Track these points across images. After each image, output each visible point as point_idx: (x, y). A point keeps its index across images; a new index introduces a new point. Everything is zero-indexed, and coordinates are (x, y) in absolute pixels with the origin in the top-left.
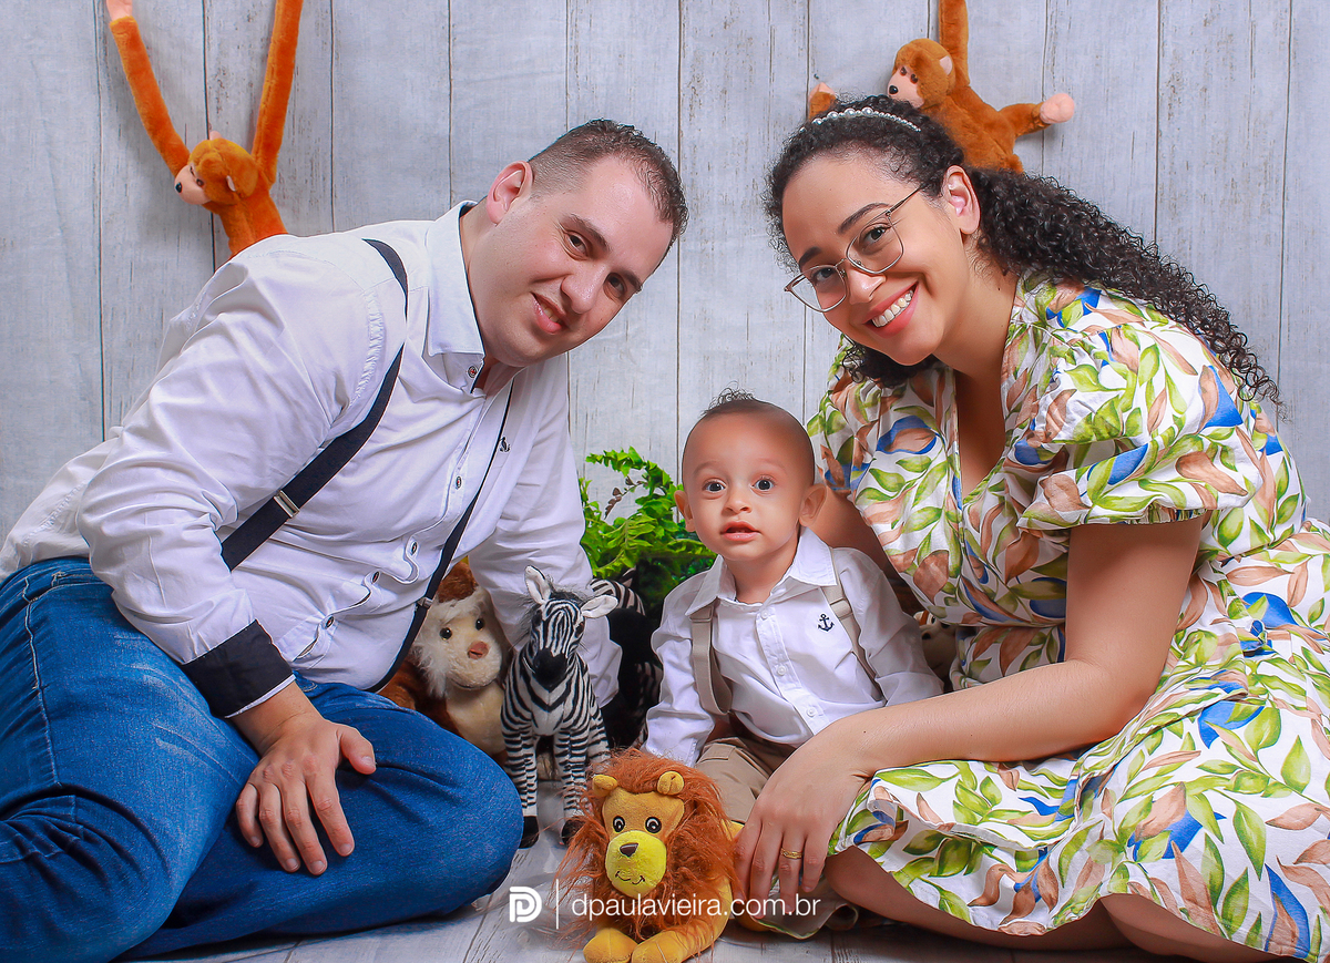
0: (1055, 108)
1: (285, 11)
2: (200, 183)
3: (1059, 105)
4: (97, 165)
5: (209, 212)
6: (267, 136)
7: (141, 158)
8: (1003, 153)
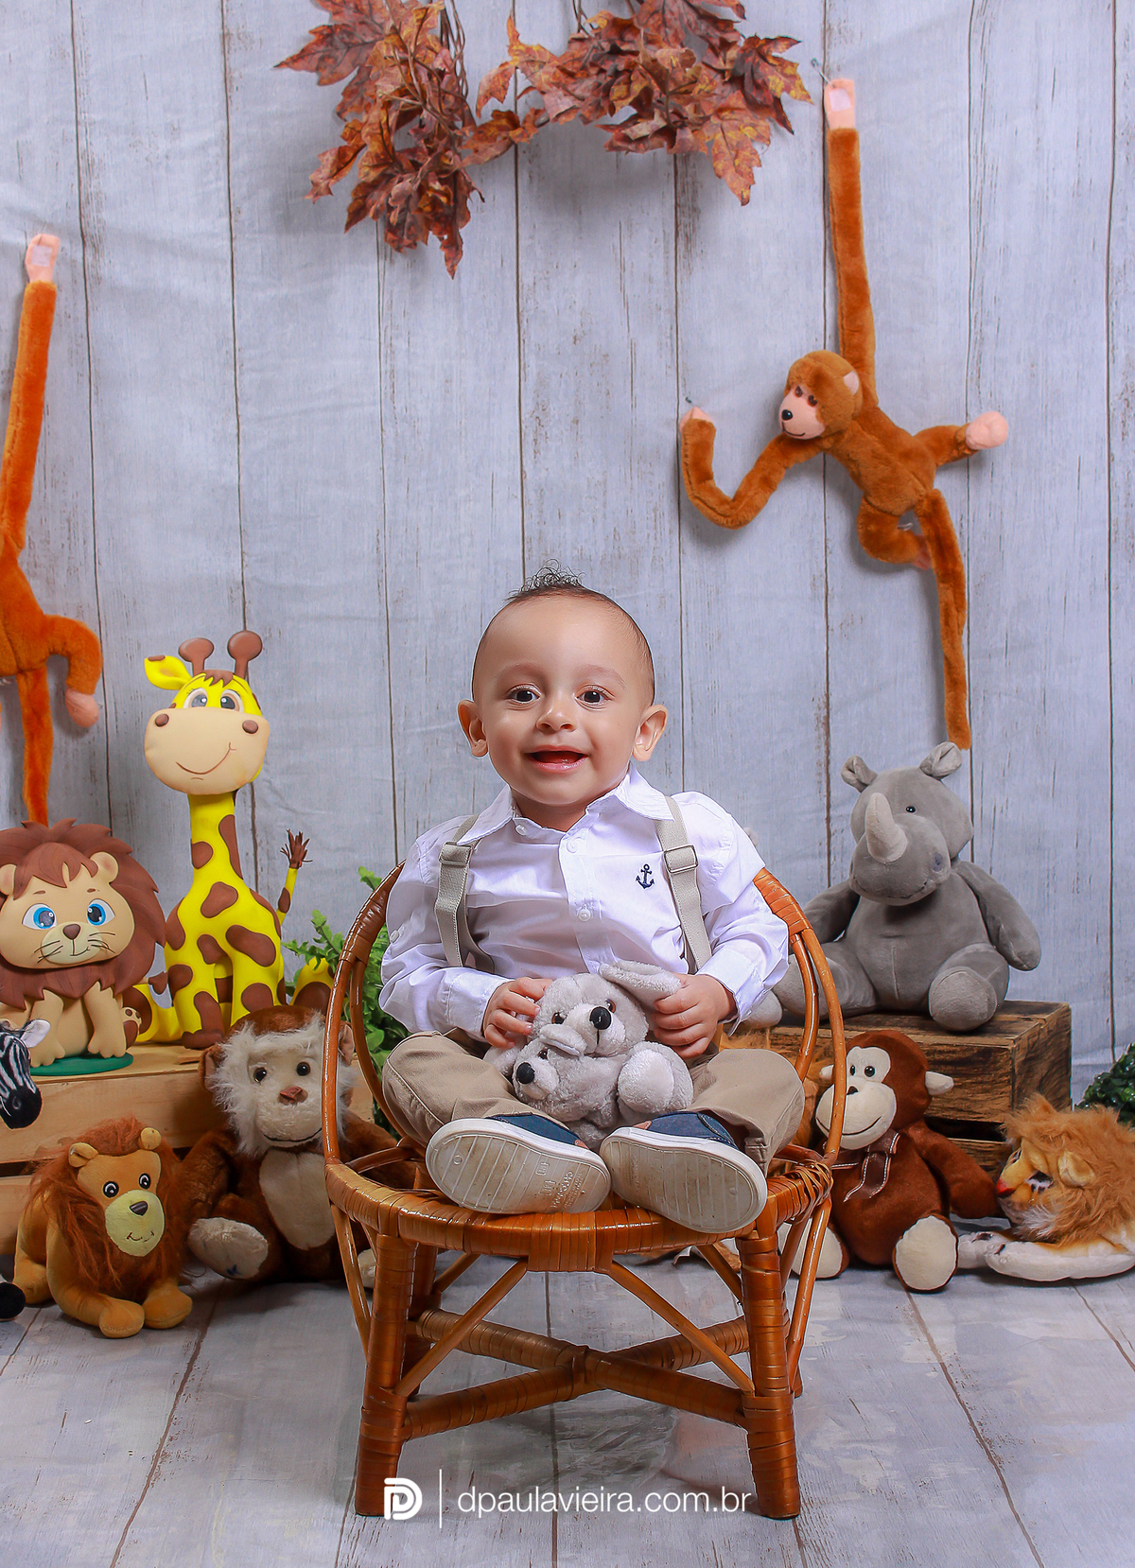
0: (984, 431)
1: (31, 337)
3: (989, 427)
6: (14, 492)
8: (921, 488)
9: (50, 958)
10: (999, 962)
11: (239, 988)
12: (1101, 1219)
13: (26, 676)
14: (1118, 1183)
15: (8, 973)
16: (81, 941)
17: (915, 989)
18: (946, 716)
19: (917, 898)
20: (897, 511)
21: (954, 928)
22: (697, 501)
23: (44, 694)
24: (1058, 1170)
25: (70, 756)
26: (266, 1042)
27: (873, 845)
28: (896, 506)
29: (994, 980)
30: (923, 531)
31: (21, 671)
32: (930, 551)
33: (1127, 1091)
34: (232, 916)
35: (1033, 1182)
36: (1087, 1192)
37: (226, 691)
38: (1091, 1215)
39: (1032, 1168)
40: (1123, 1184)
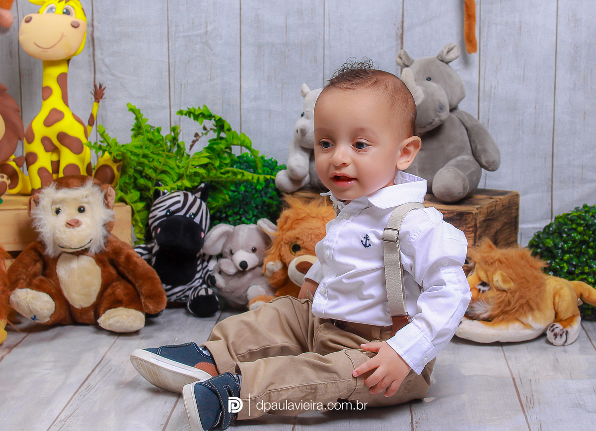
10: (474, 166)
11: (62, 166)
12: (517, 311)
14: (527, 289)
18: (464, 34)
19: (429, 128)
21: (451, 146)
24: (493, 281)
26: (63, 193)
29: (471, 176)
33: (548, 241)
34: (60, 127)
35: (480, 287)
36: (509, 295)
37: (66, 5)
38: (511, 307)
39: (480, 279)
40: (530, 290)
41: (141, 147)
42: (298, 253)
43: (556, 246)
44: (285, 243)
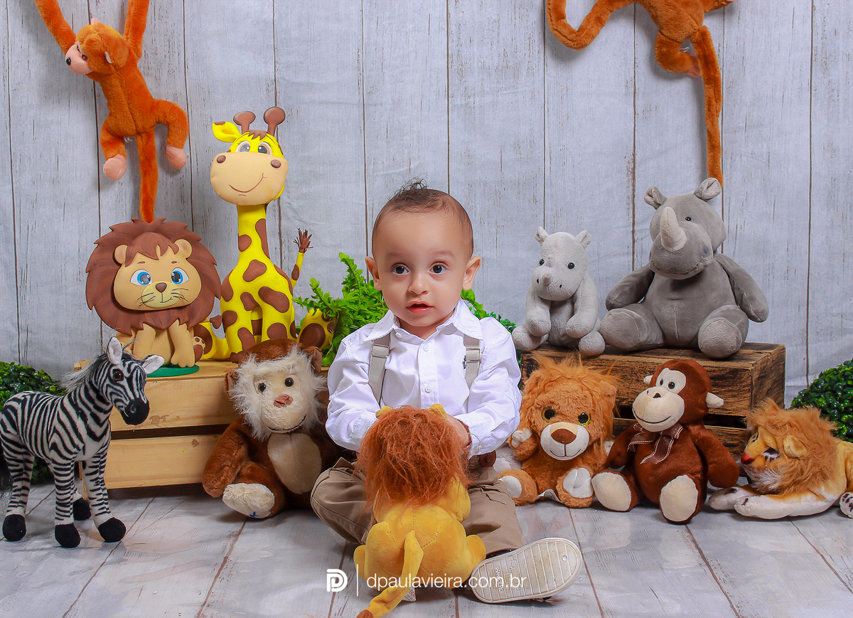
2: (84, 57)
4: (6, 46)
5: (92, 81)
6: (135, 22)
7: (39, 41)
8: (696, 25)
9: (147, 304)
10: (743, 316)
11: (266, 325)
12: (810, 479)
13: (142, 137)
14: (821, 456)
15: (121, 313)
16: (167, 294)
17: (690, 332)
18: (708, 167)
19: (692, 274)
20: (680, 39)
21: (714, 295)
22: (556, 32)
23: (153, 148)
24: (783, 446)
25: (169, 187)
26: (264, 367)
27: (665, 240)
28: (679, 36)
29: (739, 326)
30: (695, 53)
31: (138, 133)
32: (700, 65)
33: (820, 400)
34: (263, 281)
35: (766, 454)
36: (802, 461)
37: (261, 142)
38: (803, 476)
39: (766, 445)
40: (824, 457)
41: (356, 303)
42: (552, 419)
43: (830, 406)
44: (536, 408)
